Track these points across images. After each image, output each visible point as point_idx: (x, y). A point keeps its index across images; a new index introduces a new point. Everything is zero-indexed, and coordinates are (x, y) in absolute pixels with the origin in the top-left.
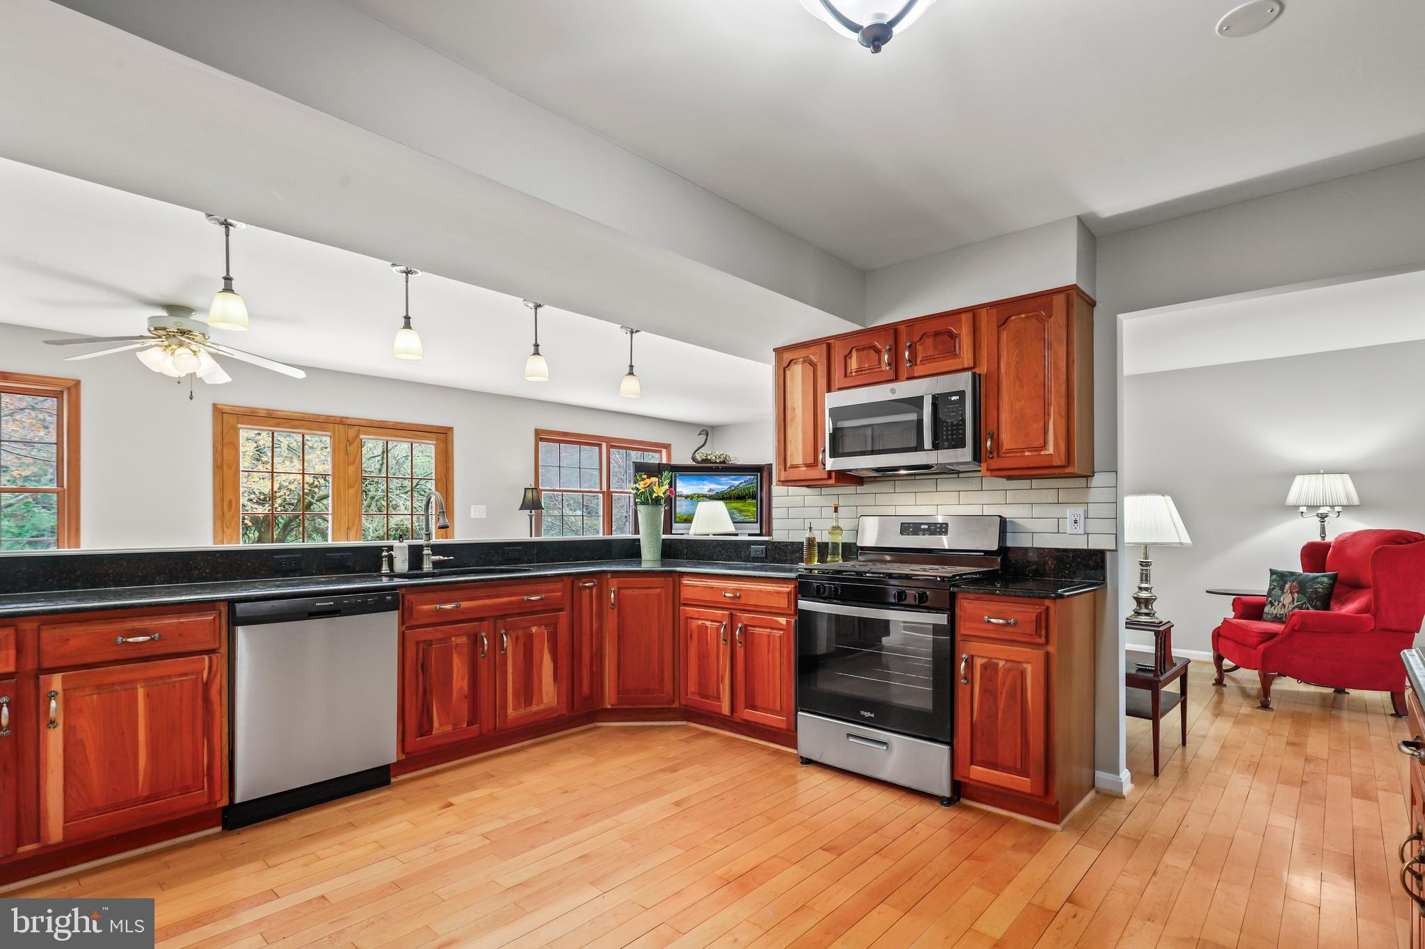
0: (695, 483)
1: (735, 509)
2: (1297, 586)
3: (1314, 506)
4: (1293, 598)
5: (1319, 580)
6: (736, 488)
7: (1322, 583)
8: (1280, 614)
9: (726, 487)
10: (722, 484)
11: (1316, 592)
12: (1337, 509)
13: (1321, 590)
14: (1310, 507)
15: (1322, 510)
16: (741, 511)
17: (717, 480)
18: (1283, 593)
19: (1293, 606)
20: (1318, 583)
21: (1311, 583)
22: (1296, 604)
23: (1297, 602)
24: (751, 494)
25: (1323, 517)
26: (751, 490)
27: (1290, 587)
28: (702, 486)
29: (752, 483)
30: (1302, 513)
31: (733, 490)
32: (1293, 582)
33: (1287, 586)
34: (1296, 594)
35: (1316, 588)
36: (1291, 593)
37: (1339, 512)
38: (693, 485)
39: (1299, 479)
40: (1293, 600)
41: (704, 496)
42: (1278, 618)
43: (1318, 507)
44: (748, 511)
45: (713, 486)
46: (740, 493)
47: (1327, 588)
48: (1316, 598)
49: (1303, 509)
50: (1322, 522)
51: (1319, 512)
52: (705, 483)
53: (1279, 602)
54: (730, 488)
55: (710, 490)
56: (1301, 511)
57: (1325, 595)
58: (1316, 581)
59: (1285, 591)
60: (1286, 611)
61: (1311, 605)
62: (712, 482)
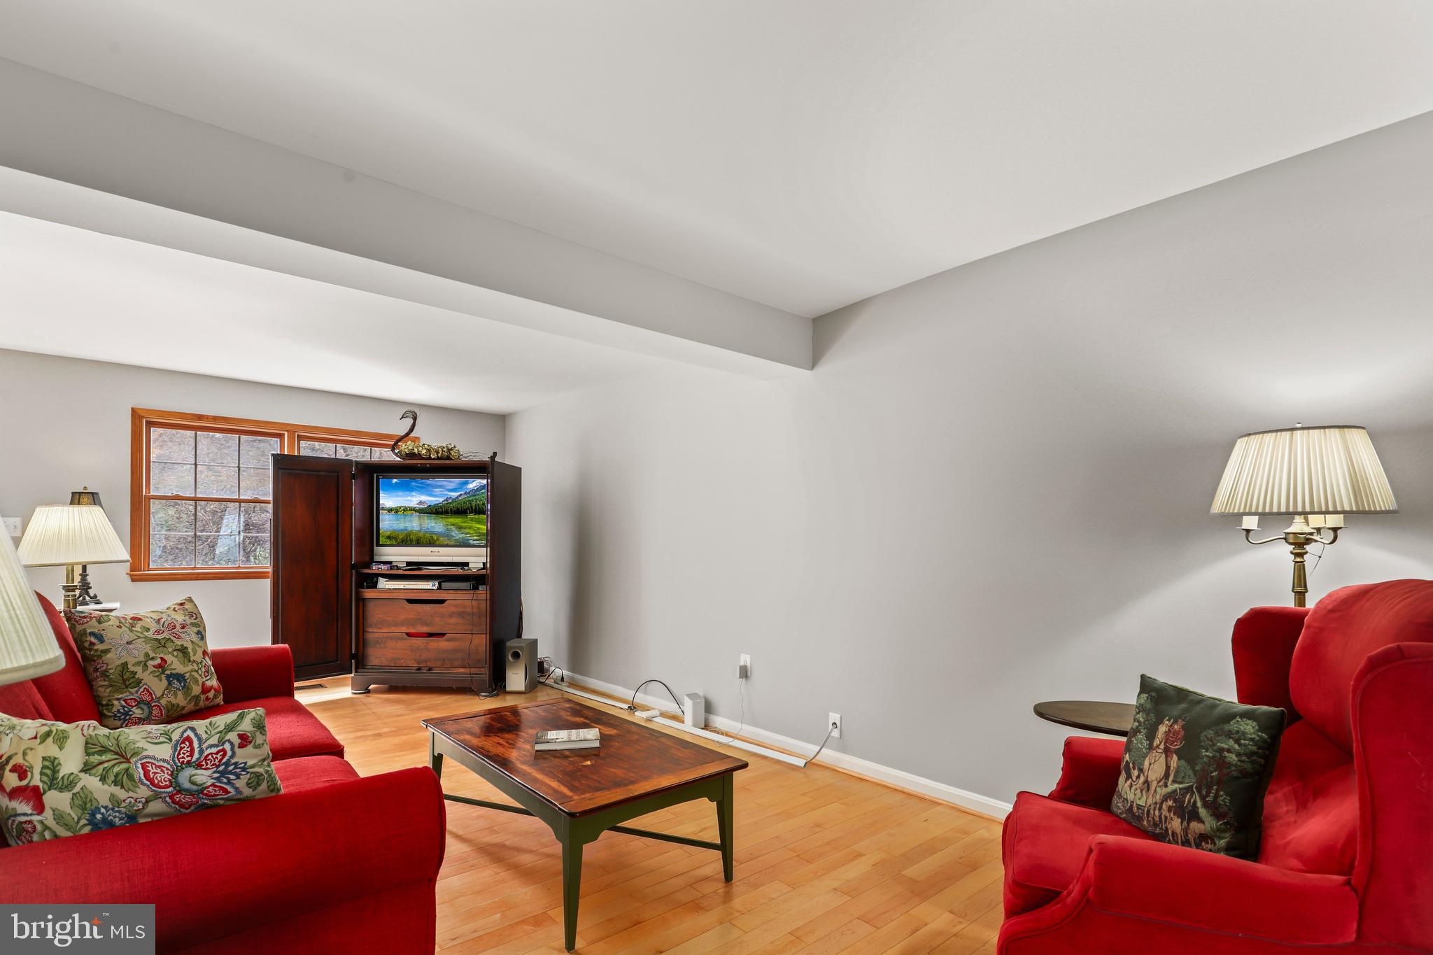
0: (400, 494)
1: (454, 525)
2: (1182, 733)
3: (1279, 514)
4: (1168, 767)
5: (1233, 726)
6: (454, 500)
7: (1238, 737)
8: (1139, 807)
9: (441, 500)
10: (435, 496)
11: (1220, 763)
12: (1333, 520)
13: (1232, 758)
14: (1266, 517)
15: (1298, 526)
16: (460, 528)
17: (430, 491)
18: (1151, 748)
19: (1165, 791)
20: (1229, 735)
21: (1210, 733)
22: (1171, 787)
23: (1174, 782)
24: (474, 508)
25: (1300, 544)
26: (474, 504)
27: (1167, 733)
28: (409, 498)
29: (475, 496)
30: (1248, 531)
31: (450, 503)
32: (1176, 722)
33: (1162, 729)
34: (1175, 757)
35: (1221, 750)
36: (1167, 751)
37: (1335, 530)
38: (398, 496)
39: (1241, 444)
40: (1167, 775)
41: (412, 509)
42: (1133, 814)
43: (1289, 515)
44: (470, 528)
45: (424, 498)
46: (459, 506)
47: (1250, 754)
48: (1219, 782)
49: (1250, 522)
50: (1297, 555)
51: (1291, 529)
52: (414, 494)
53: (1141, 770)
54: (446, 500)
55: (420, 503)
56: (1245, 526)
57: (1245, 774)
58: (1227, 727)
59: (1155, 744)
60: (1150, 801)
61: (1203, 798)
62: (422, 493)
